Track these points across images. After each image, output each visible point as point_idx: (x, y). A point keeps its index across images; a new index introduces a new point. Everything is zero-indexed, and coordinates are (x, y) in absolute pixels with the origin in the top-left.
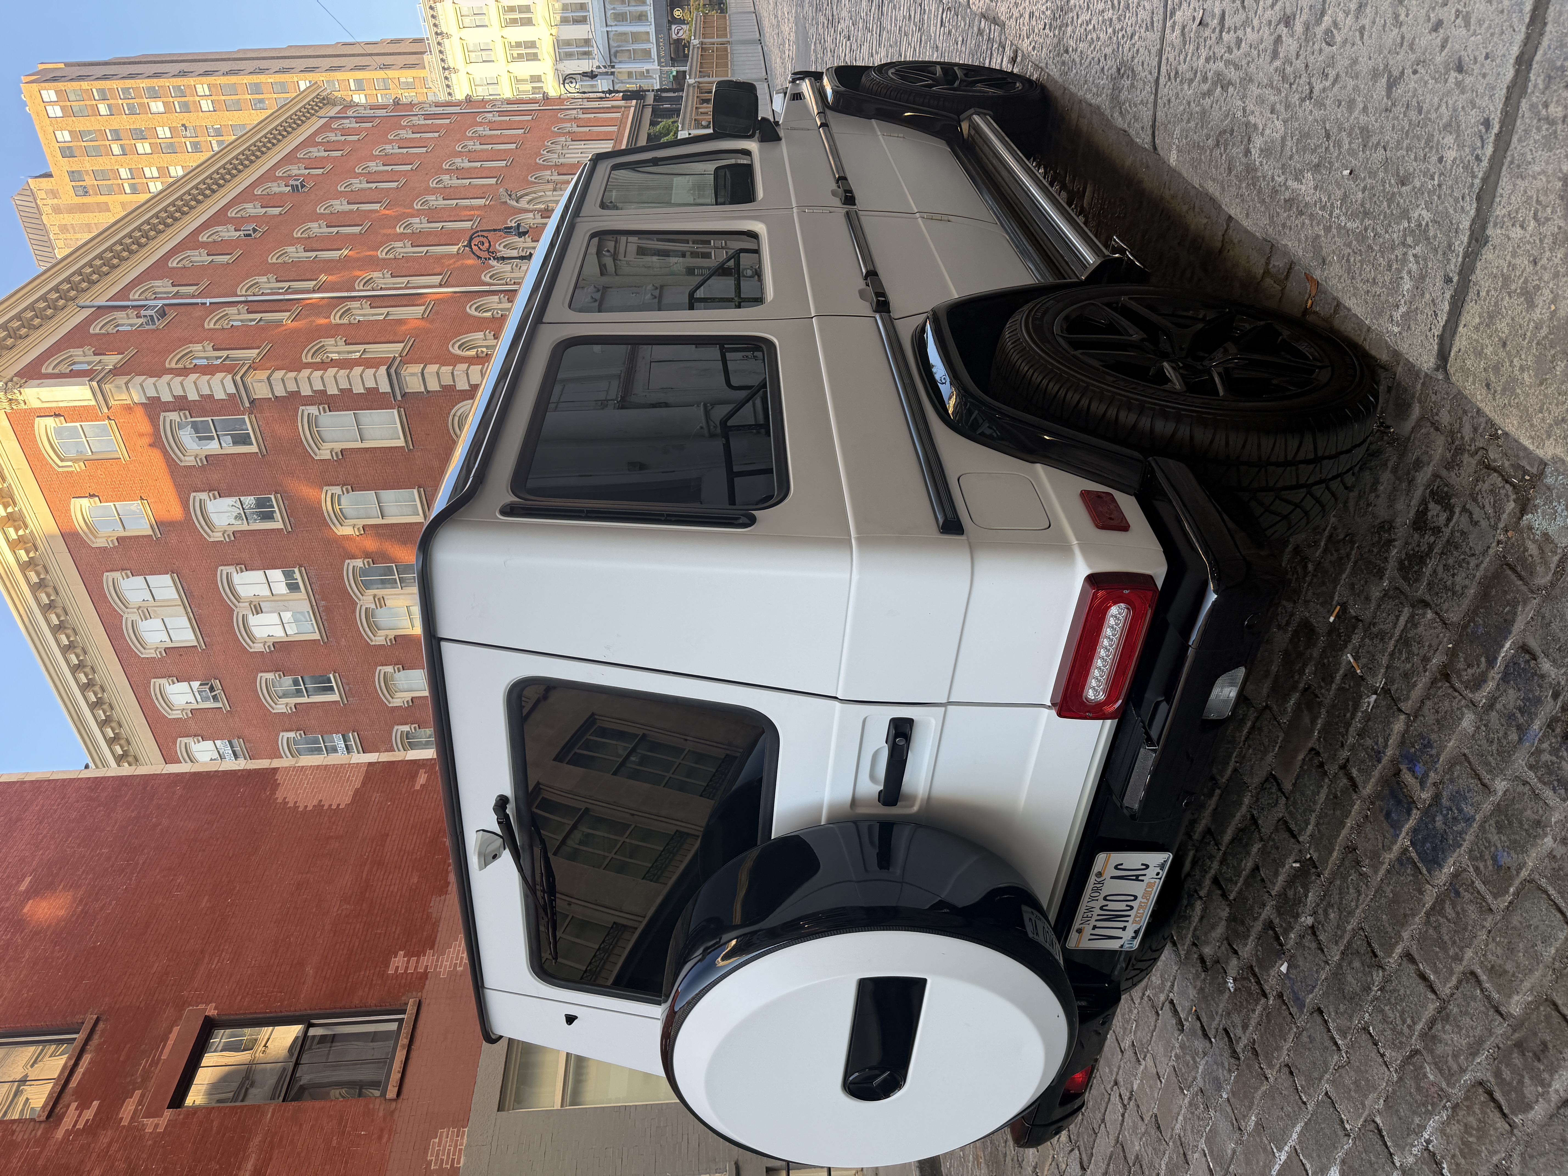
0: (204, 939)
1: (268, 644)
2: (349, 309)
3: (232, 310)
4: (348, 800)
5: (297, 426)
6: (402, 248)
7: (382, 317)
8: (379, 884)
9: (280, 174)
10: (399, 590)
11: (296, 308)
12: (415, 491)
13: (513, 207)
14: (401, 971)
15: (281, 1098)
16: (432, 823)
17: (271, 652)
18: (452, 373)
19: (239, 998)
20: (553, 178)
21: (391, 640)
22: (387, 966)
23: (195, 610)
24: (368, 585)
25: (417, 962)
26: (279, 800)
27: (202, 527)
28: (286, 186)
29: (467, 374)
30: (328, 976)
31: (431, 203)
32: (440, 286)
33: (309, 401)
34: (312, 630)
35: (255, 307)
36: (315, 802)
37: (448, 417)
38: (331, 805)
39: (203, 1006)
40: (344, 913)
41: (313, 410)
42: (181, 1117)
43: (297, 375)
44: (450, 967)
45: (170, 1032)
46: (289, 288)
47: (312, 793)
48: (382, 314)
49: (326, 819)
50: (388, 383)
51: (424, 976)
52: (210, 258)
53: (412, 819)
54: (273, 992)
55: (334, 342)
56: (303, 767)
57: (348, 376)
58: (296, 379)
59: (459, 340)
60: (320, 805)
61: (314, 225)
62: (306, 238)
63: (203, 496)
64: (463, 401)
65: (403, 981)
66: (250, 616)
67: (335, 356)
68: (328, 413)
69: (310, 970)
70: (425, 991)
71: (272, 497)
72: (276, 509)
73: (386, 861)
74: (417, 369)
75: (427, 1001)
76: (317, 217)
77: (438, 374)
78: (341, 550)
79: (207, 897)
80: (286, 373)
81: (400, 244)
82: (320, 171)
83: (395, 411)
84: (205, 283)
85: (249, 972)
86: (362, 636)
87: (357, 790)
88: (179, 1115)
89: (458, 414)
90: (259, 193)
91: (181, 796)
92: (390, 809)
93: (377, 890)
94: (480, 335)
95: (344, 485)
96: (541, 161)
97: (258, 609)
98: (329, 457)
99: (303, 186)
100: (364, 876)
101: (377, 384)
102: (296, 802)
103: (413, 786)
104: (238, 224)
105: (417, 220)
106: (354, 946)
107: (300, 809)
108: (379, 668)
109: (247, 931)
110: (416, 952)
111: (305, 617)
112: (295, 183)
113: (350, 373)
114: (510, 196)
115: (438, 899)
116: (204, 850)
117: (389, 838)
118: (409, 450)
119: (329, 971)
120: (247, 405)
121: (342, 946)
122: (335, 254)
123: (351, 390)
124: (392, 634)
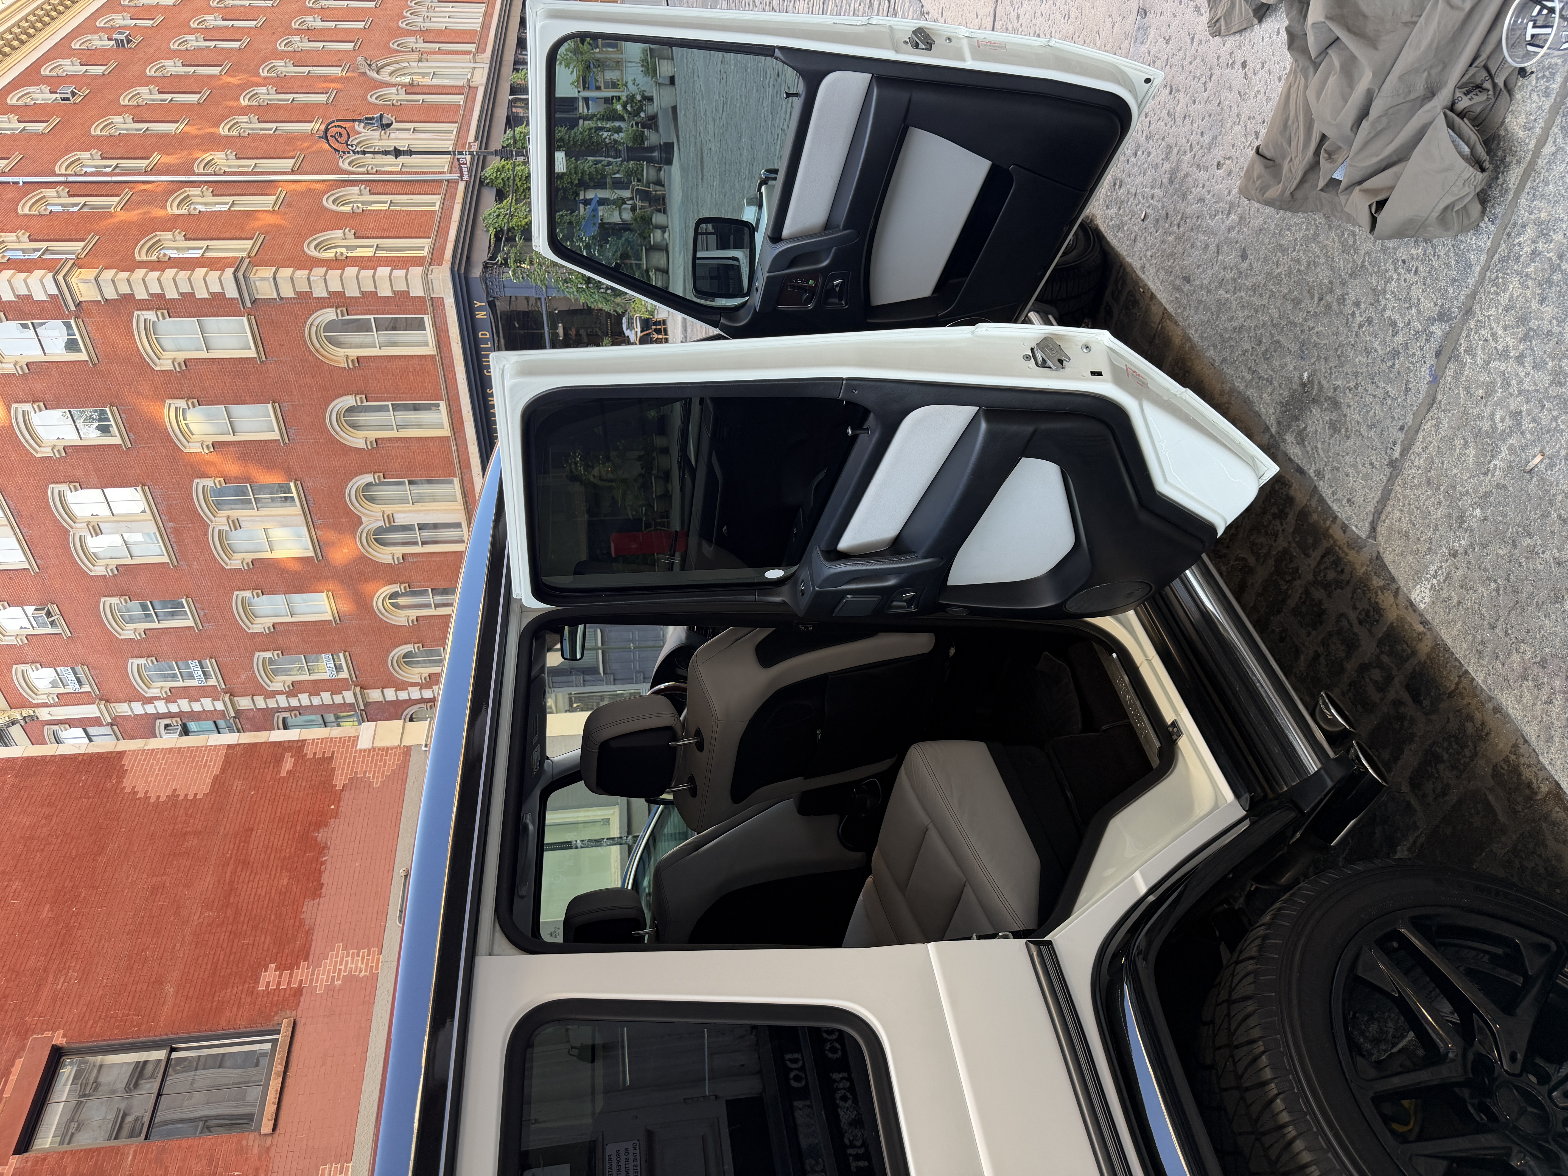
0: (46, 955)
1: (110, 567)
2: (188, 196)
3: (50, 193)
4: (206, 789)
5: (133, 333)
6: (248, 124)
7: (225, 208)
8: (245, 887)
9: (102, 25)
10: (254, 512)
11: (127, 193)
12: (270, 406)
13: (373, 79)
14: (272, 987)
15: (143, 1135)
16: (301, 816)
17: (114, 575)
18: (308, 279)
19: (91, 1022)
20: (418, 45)
21: (248, 564)
22: (257, 981)
23: (25, 530)
24: (219, 505)
25: (291, 976)
26: (127, 790)
27: (27, 441)
28: (109, 39)
29: (325, 280)
30: (190, 995)
31: (280, 69)
32: (293, 172)
33: (145, 305)
34: (160, 553)
35: (76, 189)
36: (169, 792)
37: (304, 327)
38: (186, 795)
39: (50, 1034)
40: (206, 920)
41: (150, 315)
42: (29, 1164)
43: (130, 276)
44: (327, 981)
45: (12, 1066)
46: (117, 166)
47: (164, 781)
48: (227, 203)
49: (182, 811)
50: (235, 288)
51: (299, 992)
52: (22, 125)
53: (279, 811)
54: (128, 1015)
55: (171, 237)
56: (153, 750)
57: (189, 279)
58: (128, 280)
59: (315, 239)
60: (174, 795)
61: (144, 90)
62: (135, 106)
63: (27, 407)
64: (321, 309)
65: (276, 998)
66: (89, 537)
67: (173, 254)
68: (168, 319)
69: (170, 989)
70: (300, 1009)
71: (108, 410)
72: (113, 422)
73: (252, 860)
74: (267, 272)
75: (303, 1021)
76: (147, 81)
77: (292, 279)
78: (189, 468)
79: (48, 906)
80: (116, 273)
81: (244, 119)
82: (149, 23)
83: (245, 319)
84: (17, 157)
85: (100, 993)
86: (216, 560)
87: (216, 778)
88: (27, 1162)
89: (316, 323)
90: (77, 47)
91: (13, 786)
92: (254, 799)
93: (243, 894)
94: (339, 233)
95: (189, 398)
96: (404, 25)
97: (97, 531)
98: (171, 368)
99: (129, 41)
100: (227, 878)
101: (223, 289)
102: (146, 792)
103: (279, 772)
104: (54, 83)
105: (263, 90)
106: (218, 960)
107: (152, 800)
108: (236, 593)
109: (96, 944)
110: (288, 965)
111: (151, 538)
112: (119, 37)
113: (191, 275)
114: (370, 65)
115: (311, 903)
116: (43, 850)
117: (254, 832)
118: (262, 362)
119: (192, 989)
120: (73, 308)
121: (206, 959)
122: (170, 128)
123: (193, 294)
124: (249, 557)
